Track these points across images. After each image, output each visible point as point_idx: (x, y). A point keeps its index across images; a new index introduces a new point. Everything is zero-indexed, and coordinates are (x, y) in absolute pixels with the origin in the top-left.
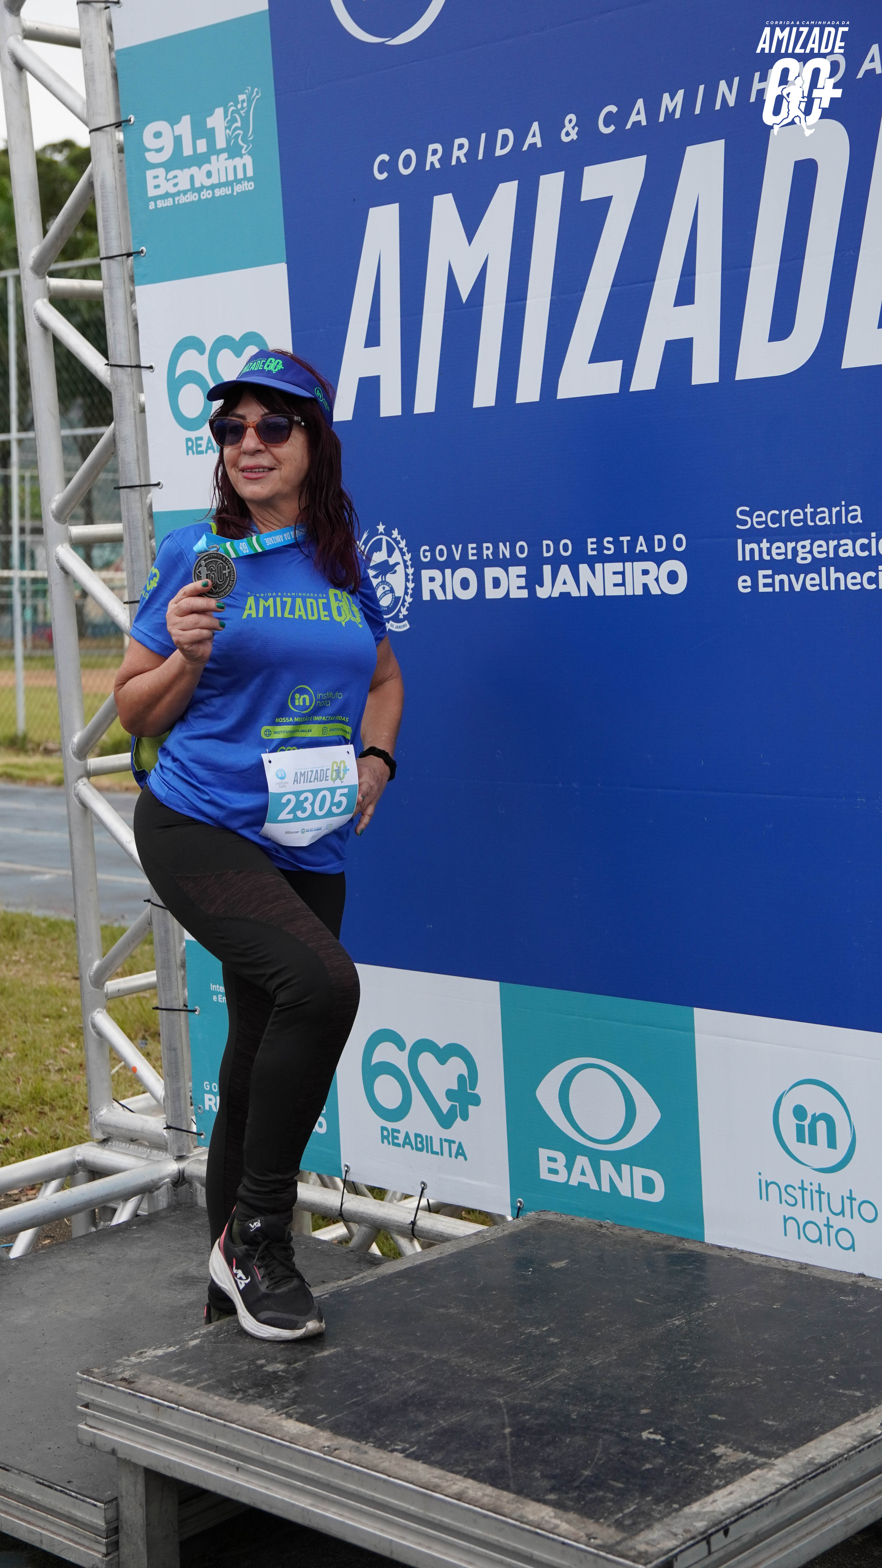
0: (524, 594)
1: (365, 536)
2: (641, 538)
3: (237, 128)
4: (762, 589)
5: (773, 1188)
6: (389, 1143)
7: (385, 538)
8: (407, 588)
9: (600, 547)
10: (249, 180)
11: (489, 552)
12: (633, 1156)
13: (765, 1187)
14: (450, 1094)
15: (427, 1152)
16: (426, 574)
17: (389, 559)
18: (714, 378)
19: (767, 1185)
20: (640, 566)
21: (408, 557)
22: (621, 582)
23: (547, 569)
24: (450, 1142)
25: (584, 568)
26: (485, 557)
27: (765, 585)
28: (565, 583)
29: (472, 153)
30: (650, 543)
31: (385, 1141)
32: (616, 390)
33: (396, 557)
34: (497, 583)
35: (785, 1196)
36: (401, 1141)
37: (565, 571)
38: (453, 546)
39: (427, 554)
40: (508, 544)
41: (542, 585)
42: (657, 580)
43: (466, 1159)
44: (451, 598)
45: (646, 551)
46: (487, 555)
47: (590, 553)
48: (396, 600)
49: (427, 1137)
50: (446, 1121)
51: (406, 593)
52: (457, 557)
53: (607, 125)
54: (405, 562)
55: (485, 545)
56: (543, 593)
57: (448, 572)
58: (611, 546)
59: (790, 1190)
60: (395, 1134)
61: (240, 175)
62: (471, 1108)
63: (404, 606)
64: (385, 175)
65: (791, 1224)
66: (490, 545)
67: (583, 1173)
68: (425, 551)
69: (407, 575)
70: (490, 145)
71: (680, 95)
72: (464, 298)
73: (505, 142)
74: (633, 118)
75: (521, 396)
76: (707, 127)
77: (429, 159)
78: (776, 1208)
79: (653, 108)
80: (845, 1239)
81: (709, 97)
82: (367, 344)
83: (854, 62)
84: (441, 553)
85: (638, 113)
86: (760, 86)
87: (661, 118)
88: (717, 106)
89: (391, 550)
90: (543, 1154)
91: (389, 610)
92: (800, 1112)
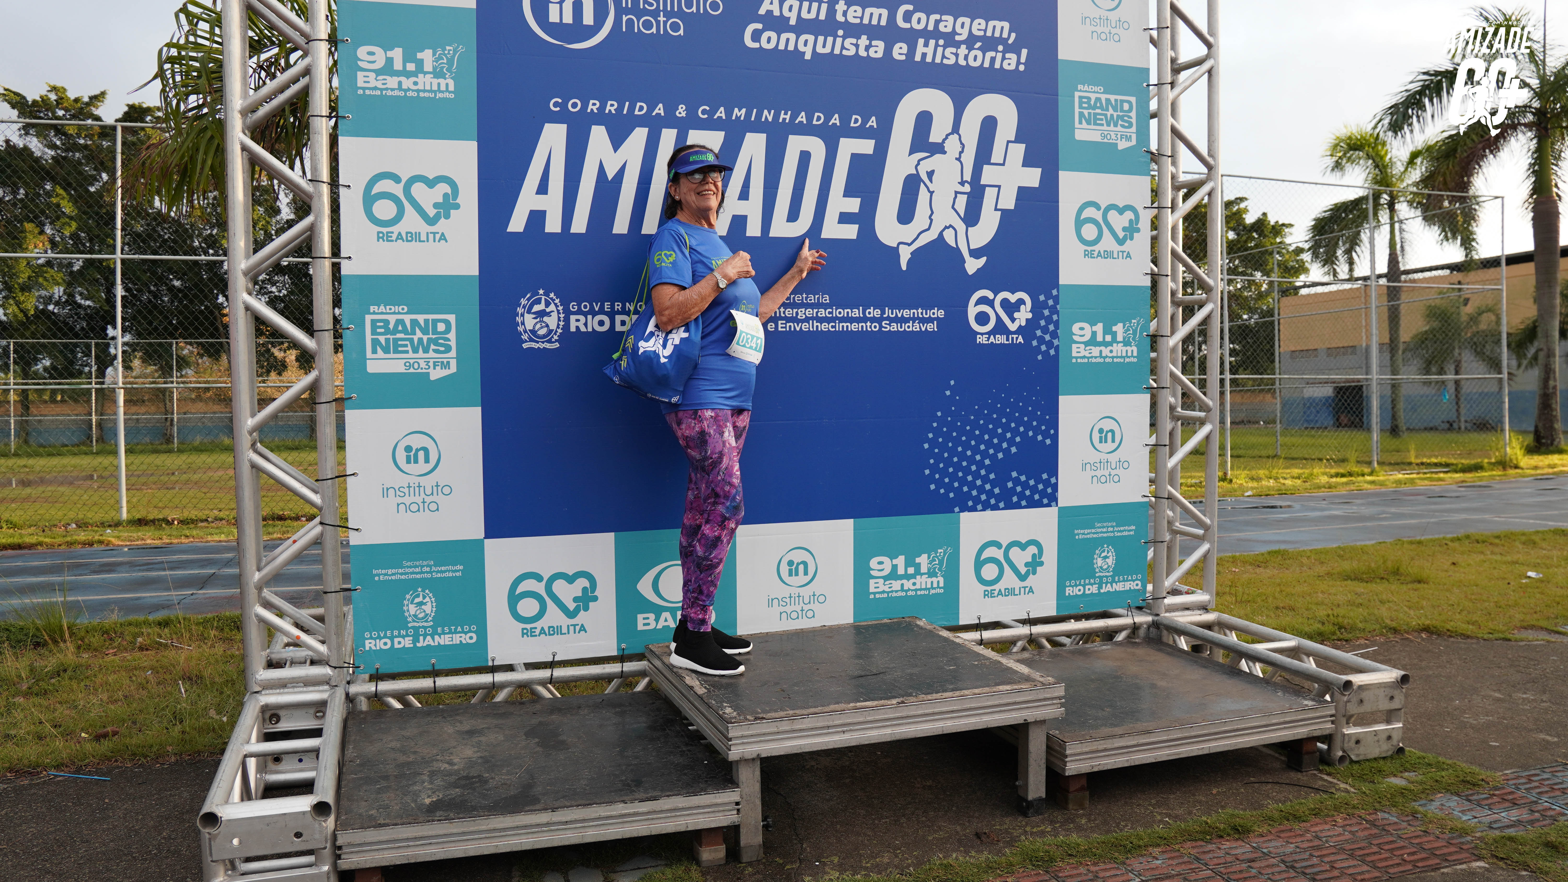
1: (528, 295)
3: (443, 63)
5: (775, 602)
6: (527, 636)
7: (543, 297)
8: (558, 325)
10: (451, 92)
11: (619, 307)
13: (770, 602)
14: (576, 599)
15: (558, 634)
17: (546, 309)
18: (758, 234)
19: (773, 600)
21: (560, 308)
24: (575, 626)
26: (616, 310)
27: (781, 328)
29: (620, 109)
31: (525, 635)
33: (552, 307)
34: (623, 323)
35: (781, 603)
36: (537, 633)
38: (594, 303)
39: (574, 307)
40: (632, 303)
43: (586, 631)
44: (591, 330)
46: (618, 309)
48: (550, 331)
49: (557, 626)
51: (558, 327)
52: (597, 309)
53: (703, 114)
54: (558, 311)
55: (616, 304)
59: (784, 599)
60: (533, 630)
61: (443, 89)
62: (591, 604)
63: (556, 335)
64: (558, 109)
65: (784, 615)
66: (620, 304)
67: (666, 620)
68: (573, 305)
69: (559, 318)
70: (632, 108)
71: (744, 110)
72: (610, 178)
73: (641, 108)
74: (718, 114)
75: (644, 231)
76: (758, 127)
77: (590, 107)
78: (777, 609)
79: (729, 113)
80: (810, 614)
81: (759, 114)
82: (537, 193)
83: (828, 118)
84: (585, 307)
85: (721, 113)
86: (785, 116)
87: (734, 118)
88: (763, 120)
89: (547, 304)
90: (640, 617)
91: (544, 336)
92: (790, 563)
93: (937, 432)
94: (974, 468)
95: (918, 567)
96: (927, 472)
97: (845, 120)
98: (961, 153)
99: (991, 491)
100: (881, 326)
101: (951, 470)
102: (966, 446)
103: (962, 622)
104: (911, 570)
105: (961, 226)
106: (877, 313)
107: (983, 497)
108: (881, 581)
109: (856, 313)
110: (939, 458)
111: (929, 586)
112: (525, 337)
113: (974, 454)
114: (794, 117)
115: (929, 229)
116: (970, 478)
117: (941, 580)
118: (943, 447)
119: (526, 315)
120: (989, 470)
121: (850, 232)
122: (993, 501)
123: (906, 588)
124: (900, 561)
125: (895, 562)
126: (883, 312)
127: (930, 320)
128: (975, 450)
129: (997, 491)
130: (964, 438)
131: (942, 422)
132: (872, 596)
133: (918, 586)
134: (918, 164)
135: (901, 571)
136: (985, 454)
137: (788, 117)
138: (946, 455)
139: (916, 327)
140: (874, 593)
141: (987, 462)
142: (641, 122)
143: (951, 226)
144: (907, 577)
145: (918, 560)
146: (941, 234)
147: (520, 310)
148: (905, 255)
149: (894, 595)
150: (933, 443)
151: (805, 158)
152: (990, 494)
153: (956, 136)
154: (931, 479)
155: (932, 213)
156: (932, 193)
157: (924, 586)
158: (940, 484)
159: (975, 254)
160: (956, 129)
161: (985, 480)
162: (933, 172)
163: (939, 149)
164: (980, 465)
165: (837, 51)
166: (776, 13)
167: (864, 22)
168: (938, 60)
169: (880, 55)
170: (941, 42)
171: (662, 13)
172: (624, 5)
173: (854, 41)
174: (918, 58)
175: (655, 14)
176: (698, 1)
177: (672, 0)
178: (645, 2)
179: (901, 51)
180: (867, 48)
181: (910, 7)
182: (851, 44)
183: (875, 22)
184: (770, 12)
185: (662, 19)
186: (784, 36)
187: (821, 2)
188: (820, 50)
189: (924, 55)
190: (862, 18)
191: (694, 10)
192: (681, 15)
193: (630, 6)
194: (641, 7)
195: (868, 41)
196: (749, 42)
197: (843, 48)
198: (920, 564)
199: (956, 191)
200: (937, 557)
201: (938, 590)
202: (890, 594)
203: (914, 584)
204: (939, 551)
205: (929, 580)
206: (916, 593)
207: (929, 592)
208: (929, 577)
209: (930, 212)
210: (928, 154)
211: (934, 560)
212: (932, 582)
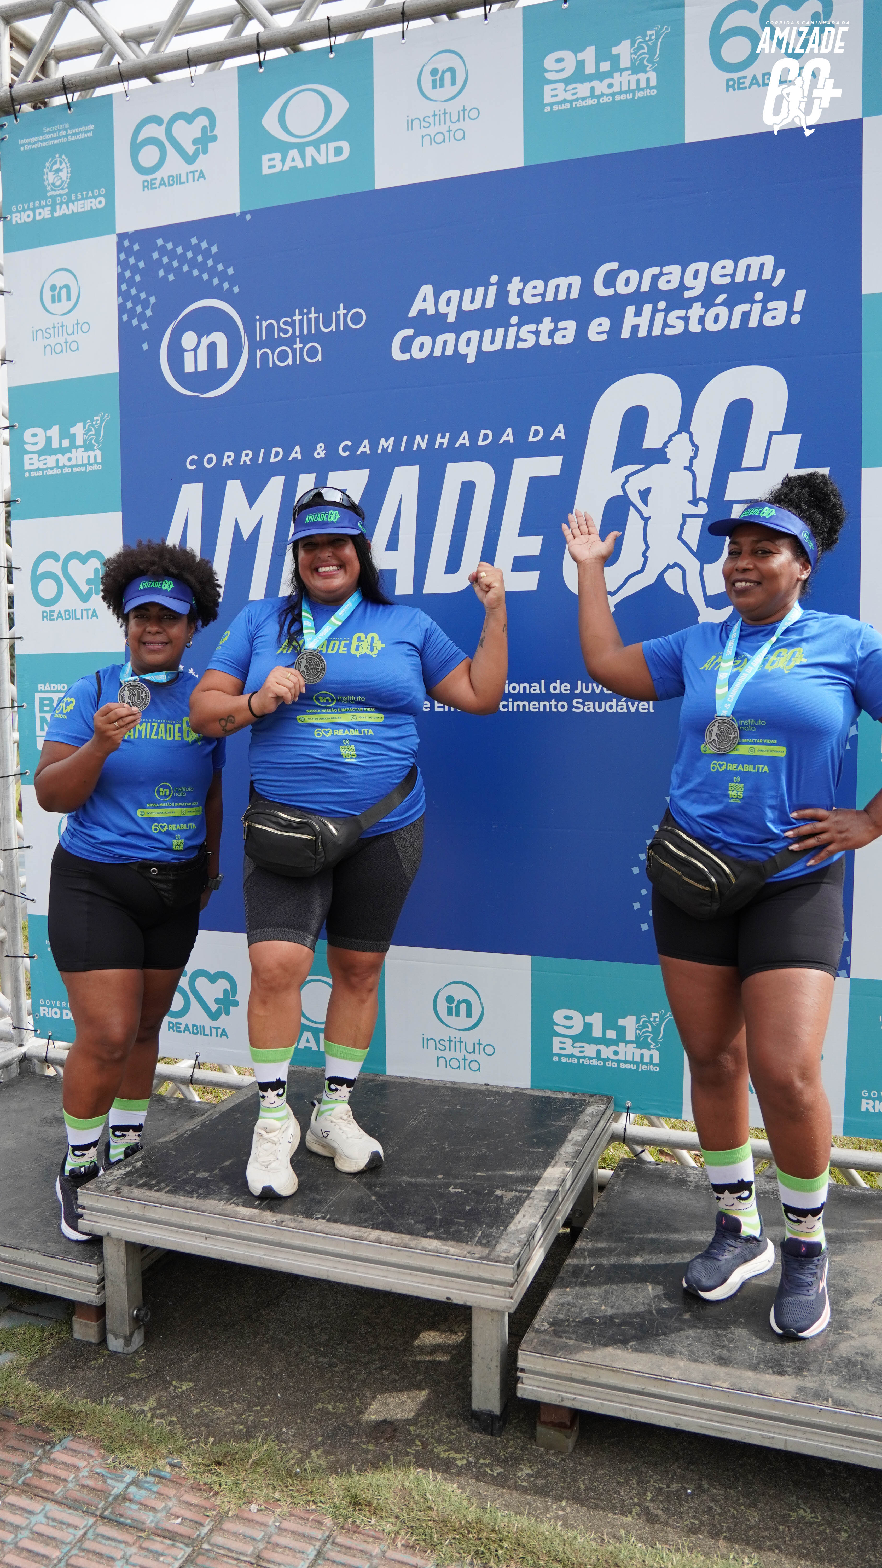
3: (92, 435)
4: (436, 709)
5: (431, 1043)
10: (98, 464)
13: (426, 1042)
14: (217, 1001)
18: (410, 592)
19: (428, 1040)
24: (217, 1028)
27: (439, 707)
29: (255, 458)
31: (171, 1030)
35: (438, 1045)
36: (182, 1029)
50: (214, 1016)
53: (344, 451)
59: (442, 1042)
61: (92, 461)
62: (231, 1009)
64: (194, 467)
65: (442, 1061)
67: (308, 1041)
70: (267, 456)
71: (392, 440)
72: (245, 539)
73: (277, 454)
74: (361, 449)
76: (406, 459)
77: (225, 460)
78: (432, 1053)
79: (374, 445)
80: (474, 1066)
81: (410, 443)
83: (498, 435)
85: (365, 447)
86: (441, 441)
87: (380, 451)
88: (415, 448)
92: (450, 999)
95: (621, 1031)
96: (637, 906)
97: (521, 434)
98: (692, 459)
100: (571, 706)
104: (611, 1034)
105: (692, 564)
106: (565, 688)
108: (569, 1041)
109: (536, 688)
111: (637, 1059)
114: (453, 440)
115: (642, 571)
117: (655, 1054)
121: (528, 581)
123: (603, 1056)
124: (596, 1020)
125: (588, 1019)
126: (574, 687)
132: (556, 1059)
133: (621, 1057)
134: (626, 481)
135: (597, 1032)
137: (445, 441)
139: (623, 707)
140: (560, 1056)
142: (276, 470)
143: (676, 565)
144: (608, 1043)
145: (621, 1022)
146: (661, 577)
149: (587, 1062)
150: (646, 867)
151: (468, 489)
153: (685, 436)
154: (642, 916)
155: (647, 547)
156: (646, 520)
157: (629, 1058)
159: (714, 602)
160: (685, 425)
162: (648, 490)
163: (659, 456)
165: (510, 345)
166: (431, 311)
167: (546, 300)
168: (656, 332)
169: (570, 339)
170: (662, 305)
171: (298, 339)
172: (258, 339)
173: (533, 327)
174: (626, 334)
175: (290, 342)
176: (338, 316)
177: (309, 320)
178: (281, 330)
179: (601, 329)
180: (551, 334)
181: (614, 266)
182: (529, 332)
183: (562, 296)
184: (422, 312)
185: (298, 346)
186: (440, 339)
187: (487, 285)
188: (487, 347)
189: (635, 328)
190: (543, 295)
191: (333, 327)
192: (318, 336)
193: (264, 338)
194: (276, 337)
195: (553, 324)
196: (397, 355)
197: (518, 339)
198: (624, 1028)
199: (684, 515)
200: (650, 1022)
201: (651, 1068)
202: (581, 1061)
203: (616, 1053)
204: (654, 1014)
205: (638, 1052)
206: (619, 1065)
207: (638, 1067)
208: (637, 1047)
209: (644, 547)
210: (641, 466)
211: (644, 1026)
212: (642, 1055)
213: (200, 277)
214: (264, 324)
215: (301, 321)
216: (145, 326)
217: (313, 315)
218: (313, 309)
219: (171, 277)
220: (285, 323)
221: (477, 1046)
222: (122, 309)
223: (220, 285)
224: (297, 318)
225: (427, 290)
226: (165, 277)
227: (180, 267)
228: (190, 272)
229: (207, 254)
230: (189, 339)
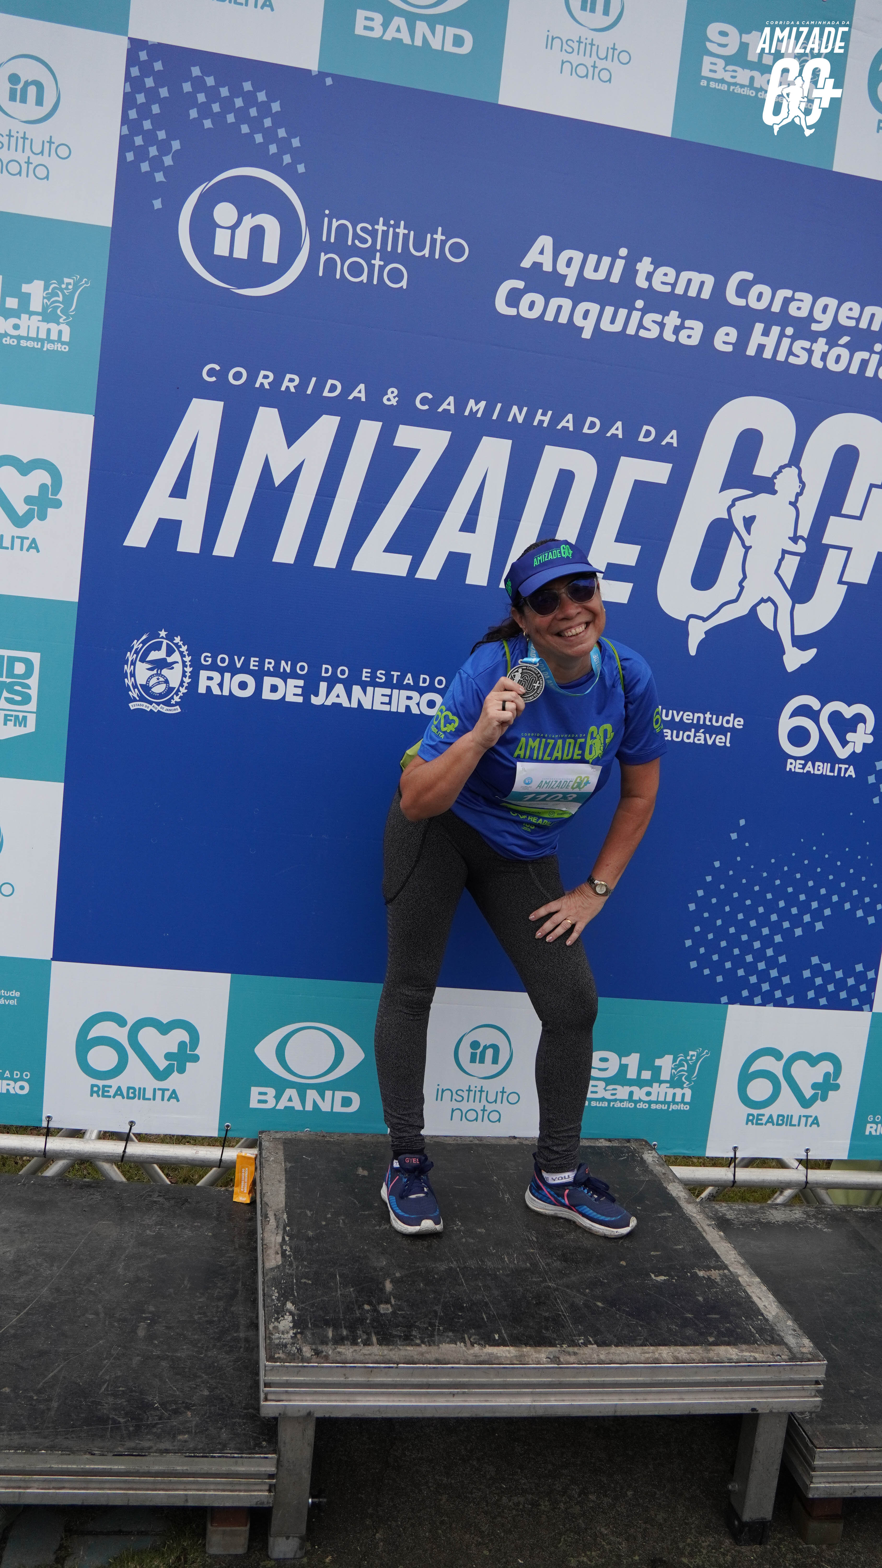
0: (300, 700)
1: (144, 637)
2: (409, 675)
5: (447, 1094)
6: (98, 1096)
7: (165, 642)
8: (182, 682)
9: (373, 676)
10: (64, 343)
11: (271, 666)
12: (335, 1085)
13: (439, 1093)
14: (168, 1056)
15: (139, 1099)
16: (204, 674)
17: (167, 658)
18: (484, 582)
19: (443, 1091)
20: (405, 693)
21: (188, 659)
22: (388, 701)
23: (323, 686)
24: (163, 1091)
25: (357, 690)
26: (266, 669)
28: (338, 696)
29: (302, 386)
30: (416, 679)
31: (95, 1095)
32: (404, 573)
33: (176, 656)
34: (274, 689)
35: (455, 1096)
36: (112, 1094)
37: (339, 688)
38: (236, 657)
39: (207, 659)
40: (289, 663)
41: (317, 695)
42: (418, 704)
43: (178, 1101)
44: (227, 694)
45: (412, 684)
46: (268, 668)
47: (364, 679)
48: (170, 690)
49: (140, 1089)
51: (181, 685)
52: (239, 666)
53: (422, 404)
54: (184, 662)
55: (267, 660)
56: (316, 701)
57: (227, 675)
58: (384, 677)
59: (459, 1093)
60: (106, 1089)
61: (54, 337)
62: (188, 1065)
63: (177, 695)
64: (214, 379)
65: (457, 1114)
66: (273, 661)
68: (206, 657)
69: (184, 672)
70: (320, 387)
71: (483, 404)
72: (277, 484)
73: (333, 388)
74: (444, 406)
75: (319, 562)
76: (500, 429)
77: (260, 380)
78: (447, 1105)
79: (461, 405)
80: (494, 1116)
81: (505, 412)
82: (172, 495)
83: (606, 427)
84: (223, 660)
85: (449, 405)
86: (543, 418)
87: (467, 413)
88: (510, 419)
89: (170, 652)
90: (255, 1091)
91: (161, 696)
92: (475, 1045)
93: (710, 889)
94: (757, 945)
95: (657, 1071)
96: (688, 943)
97: (631, 431)
98: (799, 495)
99: (778, 979)
101: (723, 944)
102: (751, 913)
103: (710, 1153)
104: (646, 1075)
105: (784, 601)
107: (765, 987)
108: (604, 1084)
110: (708, 926)
111: (669, 1099)
112: (134, 694)
113: (760, 926)
114: (555, 420)
115: (736, 600)
116: (749, 958)
117: (688, 1093)
118: (716, 911)
119: (138, 663)
120: (779, 949)
121: (620, 593)
122: (778, 994)
123: (635, 1097)
124: (633, 1061)
125: (625, 1060)
127: (722, 730)
128: (763, 920)
129: (786, 980)
130: (748, 902)
131: (719, 876)
133: (653, 1098)
134: (733, 505)
135: (632, 1074)
136: (776, 928)
137: (547, 419)
138: (719, 922)
139: (700, 738)
140: (590, 1100)
141: (778, 939)
142: (330, 406)
143: (769, 599)
144: (639, 1082)
145: (658, 1062)
146: (753, 609)
147: (130, 656)
148: (696, 634)
149: (618, 1105)
150: (703, 904)
151: (565, 480)
152: (776, 983)
153: (794, 470)
154: (692, 953)
155: (745, 577)
156: (747, 549)
157: (661, 1099)
158: (704, 961)
159: (801, 642)
160: (795, 460)
161: (772, 963)
162: (752, 518)
163: (766, 486)
164: (767, 942)
165: (631, 330)
166: (548, 267)
167: (677, 292)
168: (781, 357)
169: (695, 341)
170: (789, 331)
171: (378, 254)
172: (324, 239)
173: (658, 317)
174: (751, 351)
175: (368, 254)
176: (434, 241)
177: (396, 235)
178: (356, 236)
179: (727, 339)
180: (677, 330)
181: (749, 276)
182: (653, 321)
183: (692, 293)
184: (537, 266)
185: (377, 262)
186: (555, 302)
187: (615, 256)
188: (605, 326)
189: (761, 348)
190: (674, 286)
191: (426, 252)
192: (405, 258)
193: (332, 240)
194: (350, 243)
195: (679, 320)
196: (501, 307)
197: (641, 326)
198: (660, 1067)
199: (783, 550)
200: (687, 1061)
201: (682, 1107)
202: (612, 1104)
203: (648, 1094)
204: (691, 1053)
205: (671, 1091)
206: (650, 1106)
207: (669, 1107)
208: (670, 1087)
209: (742, 576)
210: (749, 492)
211: (681, 1065)
212: (674, 1095)
213: (250, 136)
214: (335, 224)
215: (385, 234)
216: (159, 177)
217: (401, 231)
218: (402, 223)
219: (208, 124)
220: (364, 229)
221: (500, 1095)
222: (125, 144)
223: (279, 156)
224: (380, 227)
225: (545, 241)
226: (199, 121)
227: (222, 115)
228: (236, 126)
229: (264, 110)
230: (224, 213)
